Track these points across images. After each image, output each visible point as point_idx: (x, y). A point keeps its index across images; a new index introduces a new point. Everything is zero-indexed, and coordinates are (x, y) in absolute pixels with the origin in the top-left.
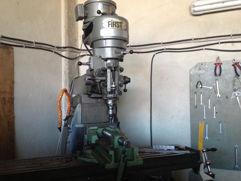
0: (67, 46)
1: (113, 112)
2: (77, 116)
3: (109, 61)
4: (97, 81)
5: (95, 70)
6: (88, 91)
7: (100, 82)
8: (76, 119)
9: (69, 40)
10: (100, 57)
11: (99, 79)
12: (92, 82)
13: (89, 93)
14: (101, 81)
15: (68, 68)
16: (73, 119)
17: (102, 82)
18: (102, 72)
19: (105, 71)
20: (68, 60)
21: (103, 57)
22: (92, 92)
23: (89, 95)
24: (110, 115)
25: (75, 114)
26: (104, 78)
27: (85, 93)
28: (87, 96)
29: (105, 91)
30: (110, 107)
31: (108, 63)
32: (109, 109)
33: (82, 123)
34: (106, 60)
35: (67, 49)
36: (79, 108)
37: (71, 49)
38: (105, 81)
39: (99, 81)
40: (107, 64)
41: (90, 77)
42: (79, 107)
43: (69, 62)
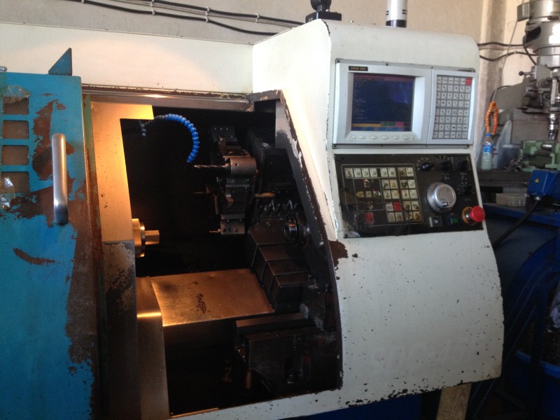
0: (489, 41)
1: (554, 127)
2: (505, 135)
3: (556, 71)
4: (540, 92)
5: (539, 80)
6: (523, 105)
7: (542, 94)
8: (504, 139)
9: (492, 32)
10: (546, 65)
11: (542, 90)
12: (532, 93)
13: (525, 107)
14: (545, 92)
15: (486, 73)
16: (500, 138)
17: (546, 94)
18: (546, 83)
19: (550, 81)
20: (487, 62)
21: (549, 66)
22: (529, 106)
23: (524, 110)
24: (550, 131)
25: (502, 133)
26: (548, 89)
27: (519, 106)
28: (521, 111)
29: (547, 103)
30: (552, 122)
31: (555, 73)
32: (550, 124)
33: (511, 143)
34: (553, 69)
35: (488, 46)
36: (508, 127)
37: (493, 45)
38: (550, 93)
39: (542, 92)
40: (553, 74)
41: (530, 88)
42: (509, 124)
43: (489, 65)
